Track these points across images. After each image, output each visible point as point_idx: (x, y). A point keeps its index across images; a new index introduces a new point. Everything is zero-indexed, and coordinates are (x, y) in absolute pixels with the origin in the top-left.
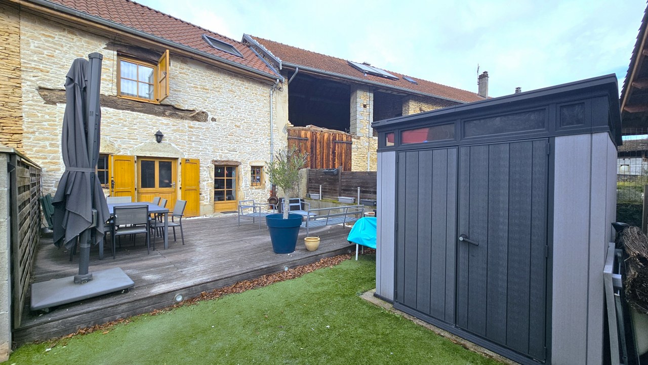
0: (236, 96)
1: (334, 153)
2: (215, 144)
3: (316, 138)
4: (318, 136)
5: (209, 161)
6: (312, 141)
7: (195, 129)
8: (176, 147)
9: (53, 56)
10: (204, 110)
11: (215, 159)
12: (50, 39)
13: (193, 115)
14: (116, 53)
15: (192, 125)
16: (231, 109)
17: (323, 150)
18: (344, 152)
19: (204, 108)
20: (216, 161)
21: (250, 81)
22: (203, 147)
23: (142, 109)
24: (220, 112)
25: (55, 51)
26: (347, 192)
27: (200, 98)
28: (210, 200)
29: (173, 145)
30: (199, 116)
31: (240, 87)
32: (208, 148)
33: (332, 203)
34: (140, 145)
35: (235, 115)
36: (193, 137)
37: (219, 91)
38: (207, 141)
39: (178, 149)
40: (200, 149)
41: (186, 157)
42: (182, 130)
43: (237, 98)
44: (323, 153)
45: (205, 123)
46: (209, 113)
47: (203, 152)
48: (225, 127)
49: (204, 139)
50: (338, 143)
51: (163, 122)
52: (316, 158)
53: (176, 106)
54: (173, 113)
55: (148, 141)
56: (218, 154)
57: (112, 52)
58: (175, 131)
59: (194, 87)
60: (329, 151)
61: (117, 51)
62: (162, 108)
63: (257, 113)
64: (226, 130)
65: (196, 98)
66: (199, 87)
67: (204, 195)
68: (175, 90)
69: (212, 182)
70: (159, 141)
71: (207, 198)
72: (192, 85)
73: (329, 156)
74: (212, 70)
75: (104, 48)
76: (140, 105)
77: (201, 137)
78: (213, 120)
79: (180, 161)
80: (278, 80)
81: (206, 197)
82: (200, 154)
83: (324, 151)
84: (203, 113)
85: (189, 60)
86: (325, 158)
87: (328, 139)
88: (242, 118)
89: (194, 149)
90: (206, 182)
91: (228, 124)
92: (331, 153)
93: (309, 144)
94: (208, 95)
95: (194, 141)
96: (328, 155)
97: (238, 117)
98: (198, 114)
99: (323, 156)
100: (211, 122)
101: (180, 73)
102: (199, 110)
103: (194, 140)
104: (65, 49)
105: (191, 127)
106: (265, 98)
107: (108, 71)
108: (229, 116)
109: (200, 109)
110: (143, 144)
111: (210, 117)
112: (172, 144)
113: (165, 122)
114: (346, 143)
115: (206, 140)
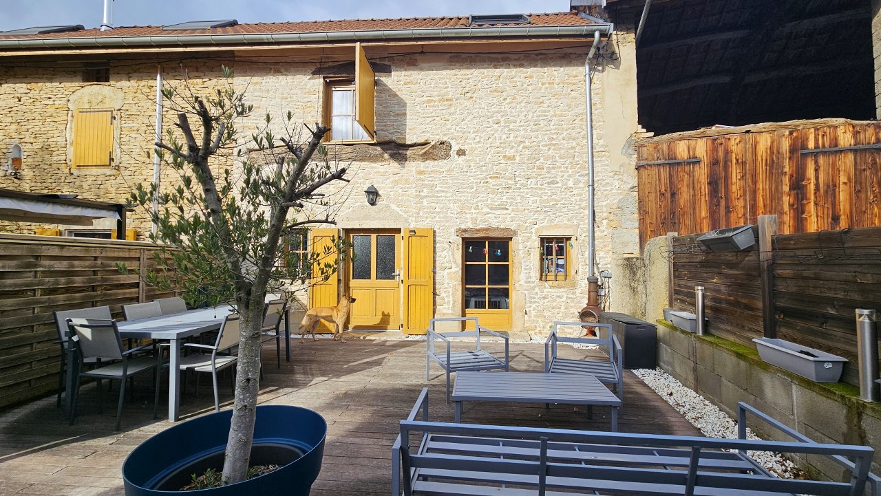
0: (505, 99)
1: (798, 186)
2: (462, 198)
3: (727, 152)
4: (734, 148)
5: (453, 230)
6: (714, 163)
7: (427, 176)
8: (397, 209)
9: (259, 108)
10: (445, 139)
11: (463, 227)
12: (258, 87)
13: (424, 151)
14: (322, 80)
15: (422, 169)
16: (496, 126)
17: (755, 182)
18: (843, 179)
19: (445, 135)
20: (465, 231)
21: (536, 60)
22: (442, 206)
23: (352, 155)
24: (473, 136)
25: (261, 100)
26: (801, 324)
27: (437, 119)
28: (454, 306)
29: (393, 207)
30: (435, 150)
31: (515, 79)
32: (451, 206)
33: (734, 358)
34: (347, 211)
35: (504, 136)
36: (425, 190)
37: (471, 97)
38: (449, 194)
39: (400, 212)
40: (437, 210)
41: (412, 227)
42: (406, 180)
43: (508, 101)
44: (754, 192)
45: (445, 161)
46: (453, 143)
47: (442, 216)
48: (482, 163)
49: (443, 191)
50: (815, 155)
51: (379, 170)
52: (727, 207)
53: (399, 141)
54: (395, 154)
55: (357, 204)
56: (468, 216)
57: (317, 81)
58: (396, 183)
59: (429, 101)
60: (779, 183)
61: (324, 78)
62: (378, 148)
63: (552, 123)
64: (484, 169)
65: (430, 119)
66: (436, 99)
67: (443, 295)
68: (398, 115)
69: (457, 270)
70: (373, 203)
71: (449, 302)
72: (425, 99)
73: (780, 199)
74: (457, 62)
75: (309, 79)
76: (349, 149)
77: (438, 189)
78: (461, 153)
79: (402, 234)
80: (597, 34)
81: (446, 300)
82: (437, 219)
83: (760, 185)
84: (442, 143)
85: (418, 57)
86: (761, 204)
87: (774, 151)
88: (519, 139)
89: (425, 210)
90: (447, 271)
91: (489, 156)
92: (786, 188)
93: (702, 173)
94: (452, 110)
95: (426, 196)
96: (775, 197)
97: (511, 138)
98: (434, 147)
99: (754, 199)
100: (457, 157)
101: (405, 84)
102: (434, 139)
103: (425, 194)
104: (271, 93)
105: (421, 173)
106: (573, 87)
107: (312, 109)
108: (490, 140)
109: (438, 137)
110: (351, 208)
111: (455, 148)
112: (391, 205)
113: (382, 171)
114: (855, 151)
115: (447, 192)
